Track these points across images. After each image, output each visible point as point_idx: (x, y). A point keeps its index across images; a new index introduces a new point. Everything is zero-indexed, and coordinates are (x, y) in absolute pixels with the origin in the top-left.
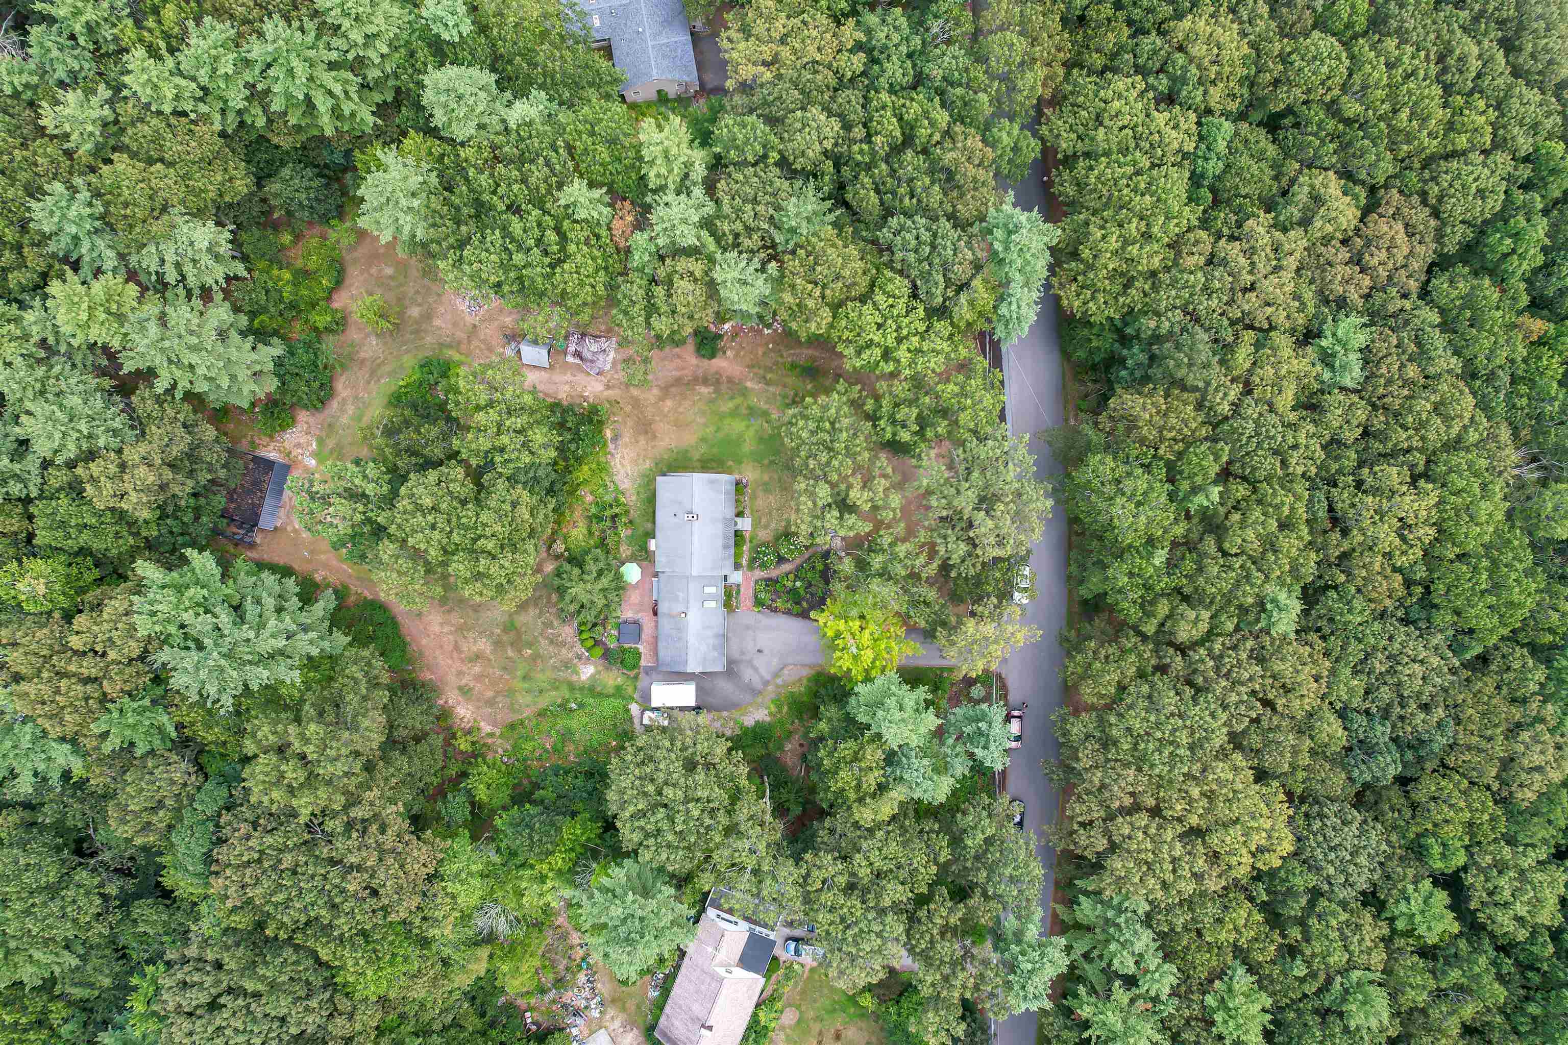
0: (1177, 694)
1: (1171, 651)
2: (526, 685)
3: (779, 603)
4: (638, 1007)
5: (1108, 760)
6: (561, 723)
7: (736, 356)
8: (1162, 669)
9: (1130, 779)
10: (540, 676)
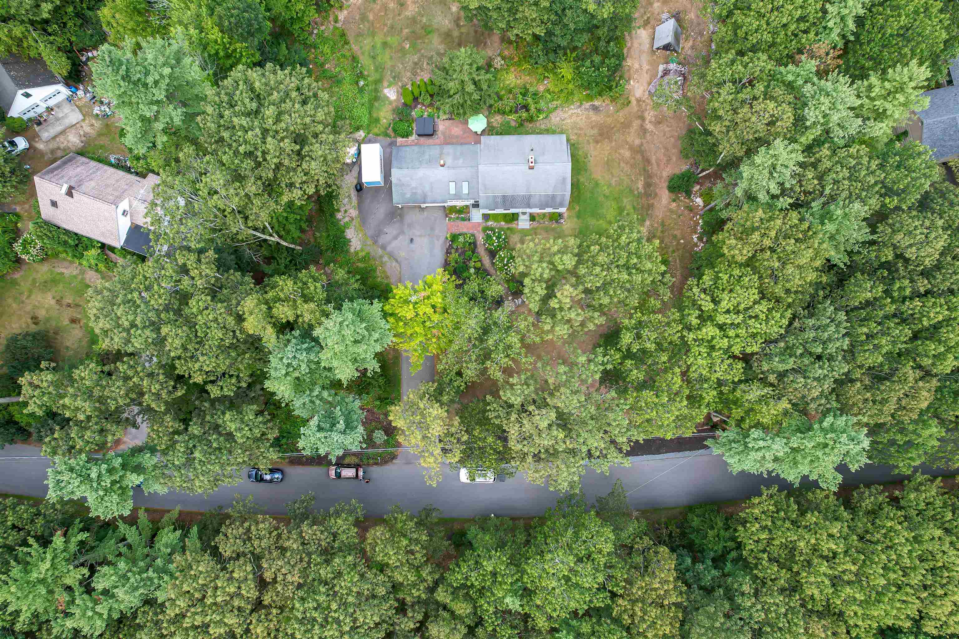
0: (377, 624)
1: (420, 617)
2: (379, 45)
3: (454, 255)
4: (101, 147)
5: (309, 554)
6: (347, 76)
7: (671, 211)
8: (402, 609)
9: (289, 578)
10: (387, 56)
